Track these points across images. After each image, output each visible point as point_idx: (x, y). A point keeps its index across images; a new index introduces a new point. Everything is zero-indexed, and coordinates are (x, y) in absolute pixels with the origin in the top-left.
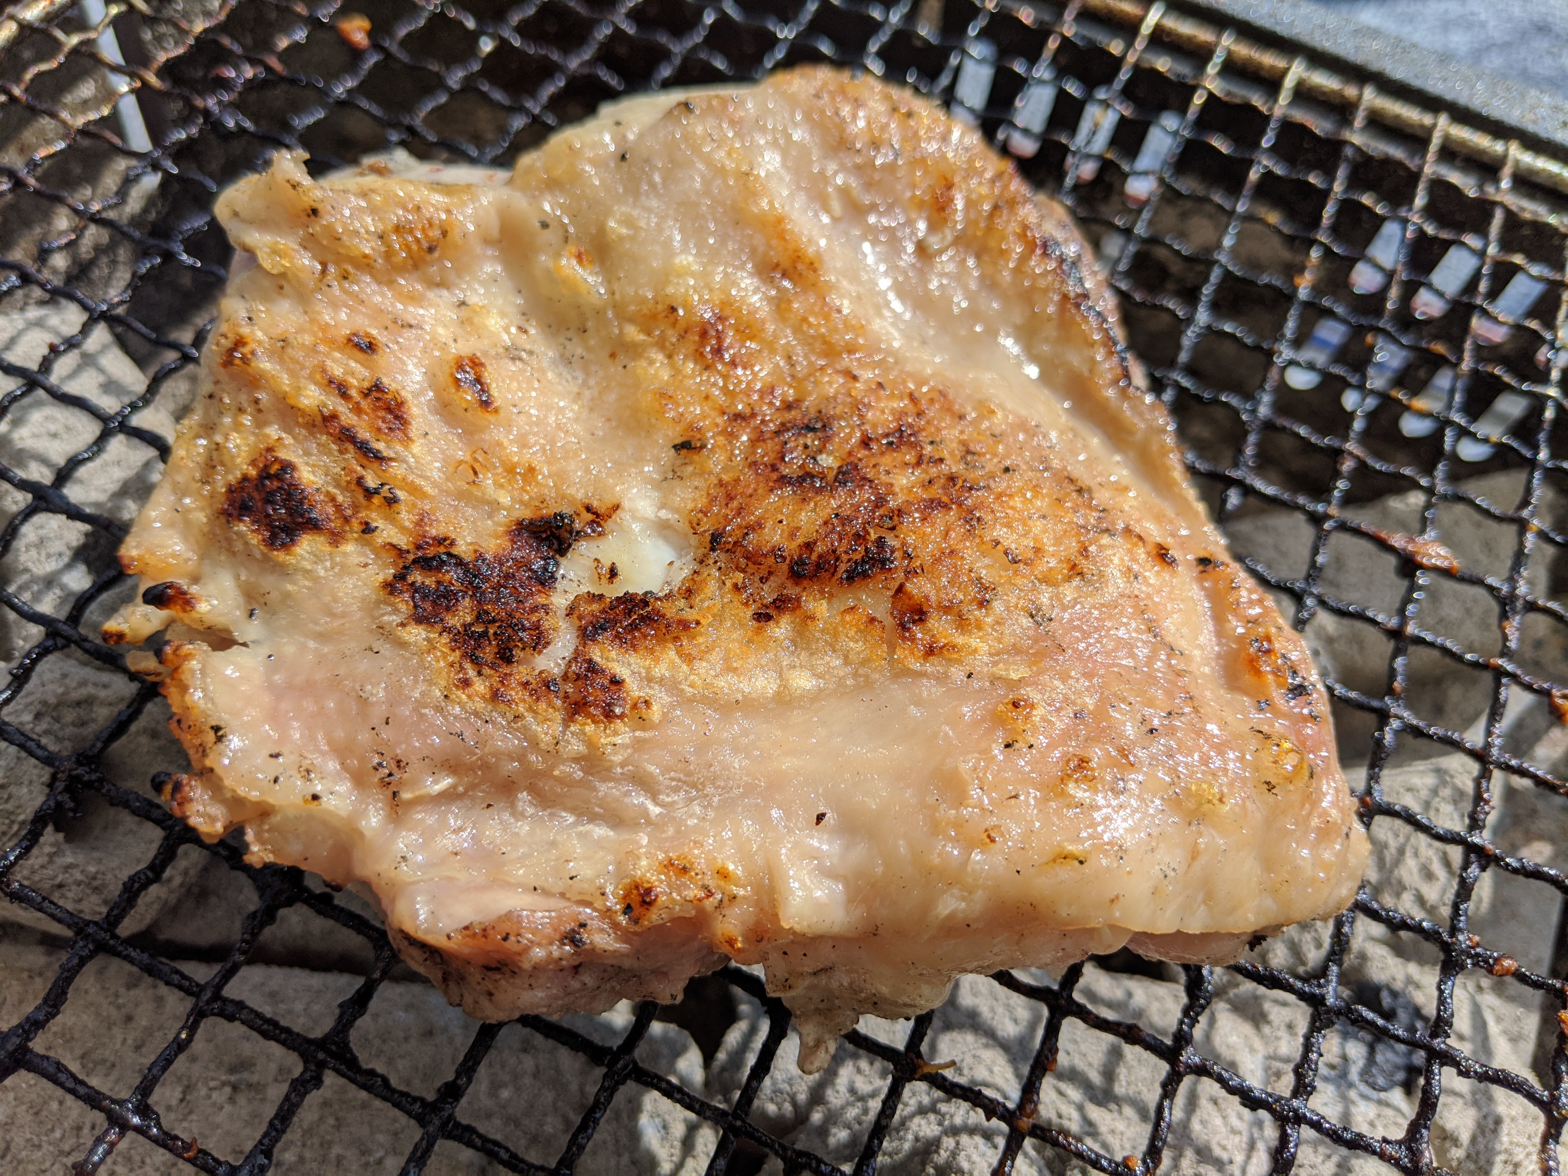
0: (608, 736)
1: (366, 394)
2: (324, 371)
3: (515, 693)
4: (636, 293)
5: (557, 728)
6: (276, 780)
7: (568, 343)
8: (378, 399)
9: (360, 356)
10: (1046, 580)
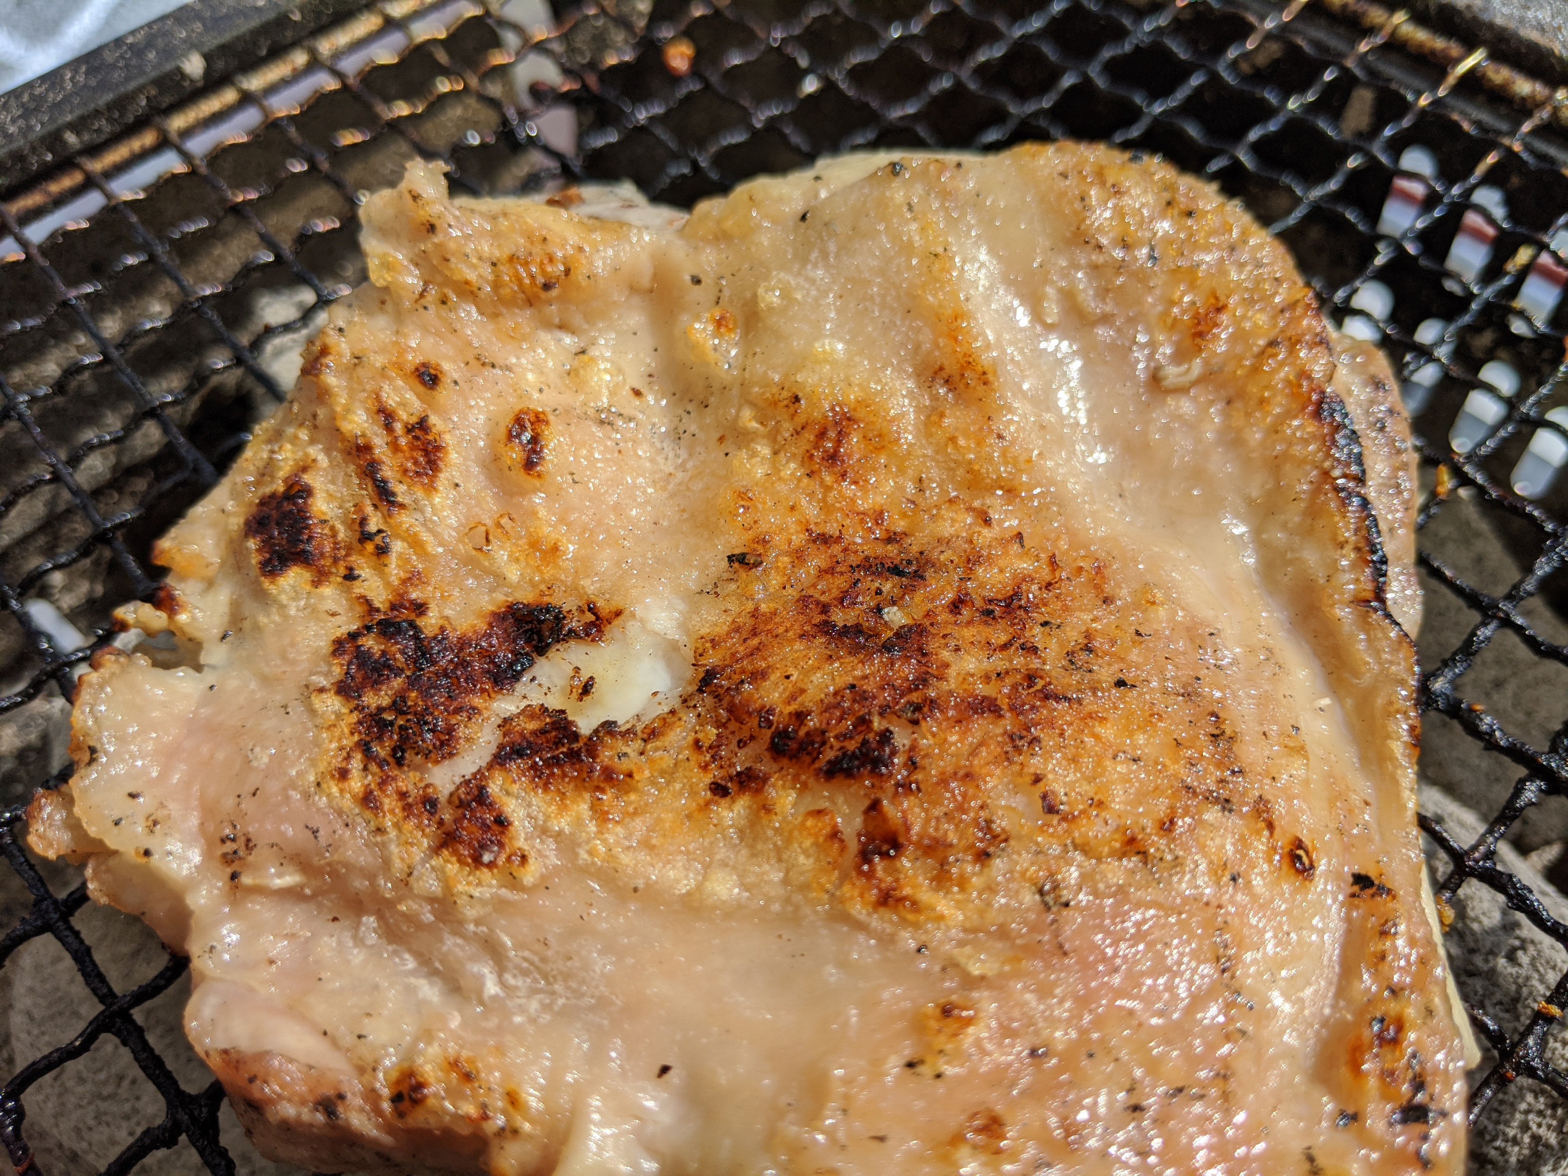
0: (469, 884)
1: (409, 430)
2: (378, 398)
3: (389, 802)
4: (765, 372)
5: (417, 854)
6: (117, 823)
7: (685, 417)
8: (416, 438)
9: (421, 389)
10: (1084, 848)
